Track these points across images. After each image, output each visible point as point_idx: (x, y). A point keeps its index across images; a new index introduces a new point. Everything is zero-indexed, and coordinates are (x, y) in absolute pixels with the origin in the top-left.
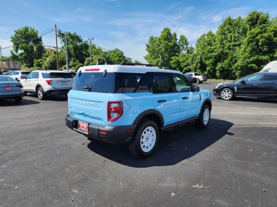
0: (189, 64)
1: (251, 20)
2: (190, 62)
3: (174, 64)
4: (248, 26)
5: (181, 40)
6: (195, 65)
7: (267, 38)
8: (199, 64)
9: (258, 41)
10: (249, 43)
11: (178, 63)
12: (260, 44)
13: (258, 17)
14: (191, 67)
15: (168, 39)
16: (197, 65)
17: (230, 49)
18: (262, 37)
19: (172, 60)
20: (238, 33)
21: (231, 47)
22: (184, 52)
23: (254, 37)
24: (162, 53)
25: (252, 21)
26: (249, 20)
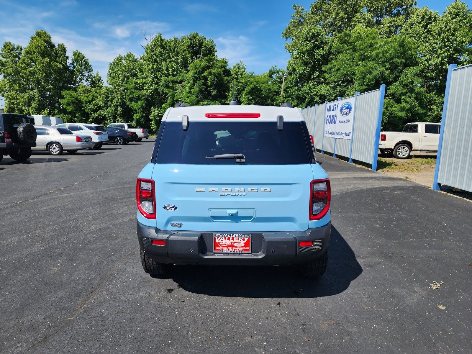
0: (100, 108)
1: (191, 46)
2: (101, 104)
3: (68, 104)
4: (189, 56)
5: (76, 60)
6: (112, 108)
7: (216, 77)
8: (120, 109)
9: (206, 79)
10: (194, 81)
11: (78, 104)
12: (209, 83)
13: (201, 44)
14: (105, 112)
15: (49, 55)
16: (116, 110)
17: (168, 87)
18: (210, 74)
19: (63, 97)
20: (177, 63)
21: (170, 85)
22: (86, 84)
23: (200, 73)
24: (38, 82)
25: (193, 47)
26: (189, 46)
